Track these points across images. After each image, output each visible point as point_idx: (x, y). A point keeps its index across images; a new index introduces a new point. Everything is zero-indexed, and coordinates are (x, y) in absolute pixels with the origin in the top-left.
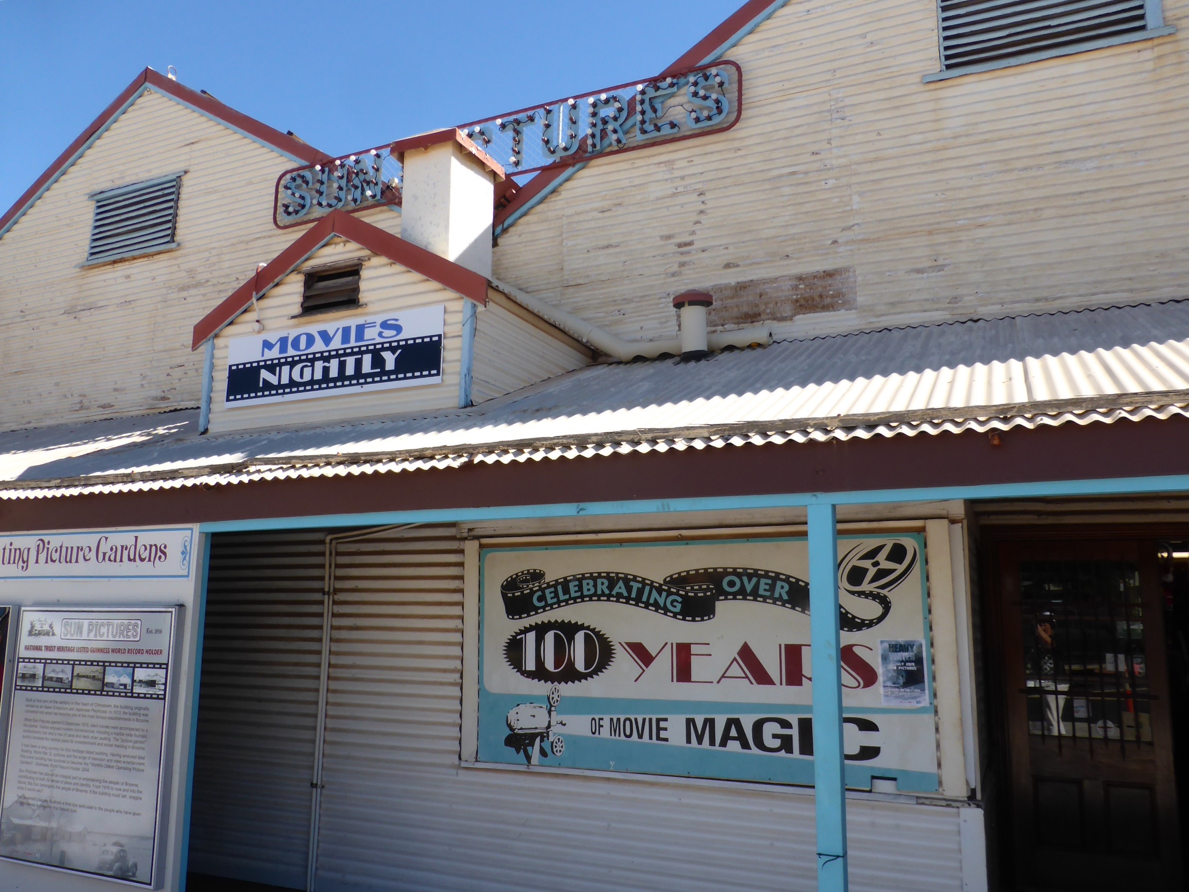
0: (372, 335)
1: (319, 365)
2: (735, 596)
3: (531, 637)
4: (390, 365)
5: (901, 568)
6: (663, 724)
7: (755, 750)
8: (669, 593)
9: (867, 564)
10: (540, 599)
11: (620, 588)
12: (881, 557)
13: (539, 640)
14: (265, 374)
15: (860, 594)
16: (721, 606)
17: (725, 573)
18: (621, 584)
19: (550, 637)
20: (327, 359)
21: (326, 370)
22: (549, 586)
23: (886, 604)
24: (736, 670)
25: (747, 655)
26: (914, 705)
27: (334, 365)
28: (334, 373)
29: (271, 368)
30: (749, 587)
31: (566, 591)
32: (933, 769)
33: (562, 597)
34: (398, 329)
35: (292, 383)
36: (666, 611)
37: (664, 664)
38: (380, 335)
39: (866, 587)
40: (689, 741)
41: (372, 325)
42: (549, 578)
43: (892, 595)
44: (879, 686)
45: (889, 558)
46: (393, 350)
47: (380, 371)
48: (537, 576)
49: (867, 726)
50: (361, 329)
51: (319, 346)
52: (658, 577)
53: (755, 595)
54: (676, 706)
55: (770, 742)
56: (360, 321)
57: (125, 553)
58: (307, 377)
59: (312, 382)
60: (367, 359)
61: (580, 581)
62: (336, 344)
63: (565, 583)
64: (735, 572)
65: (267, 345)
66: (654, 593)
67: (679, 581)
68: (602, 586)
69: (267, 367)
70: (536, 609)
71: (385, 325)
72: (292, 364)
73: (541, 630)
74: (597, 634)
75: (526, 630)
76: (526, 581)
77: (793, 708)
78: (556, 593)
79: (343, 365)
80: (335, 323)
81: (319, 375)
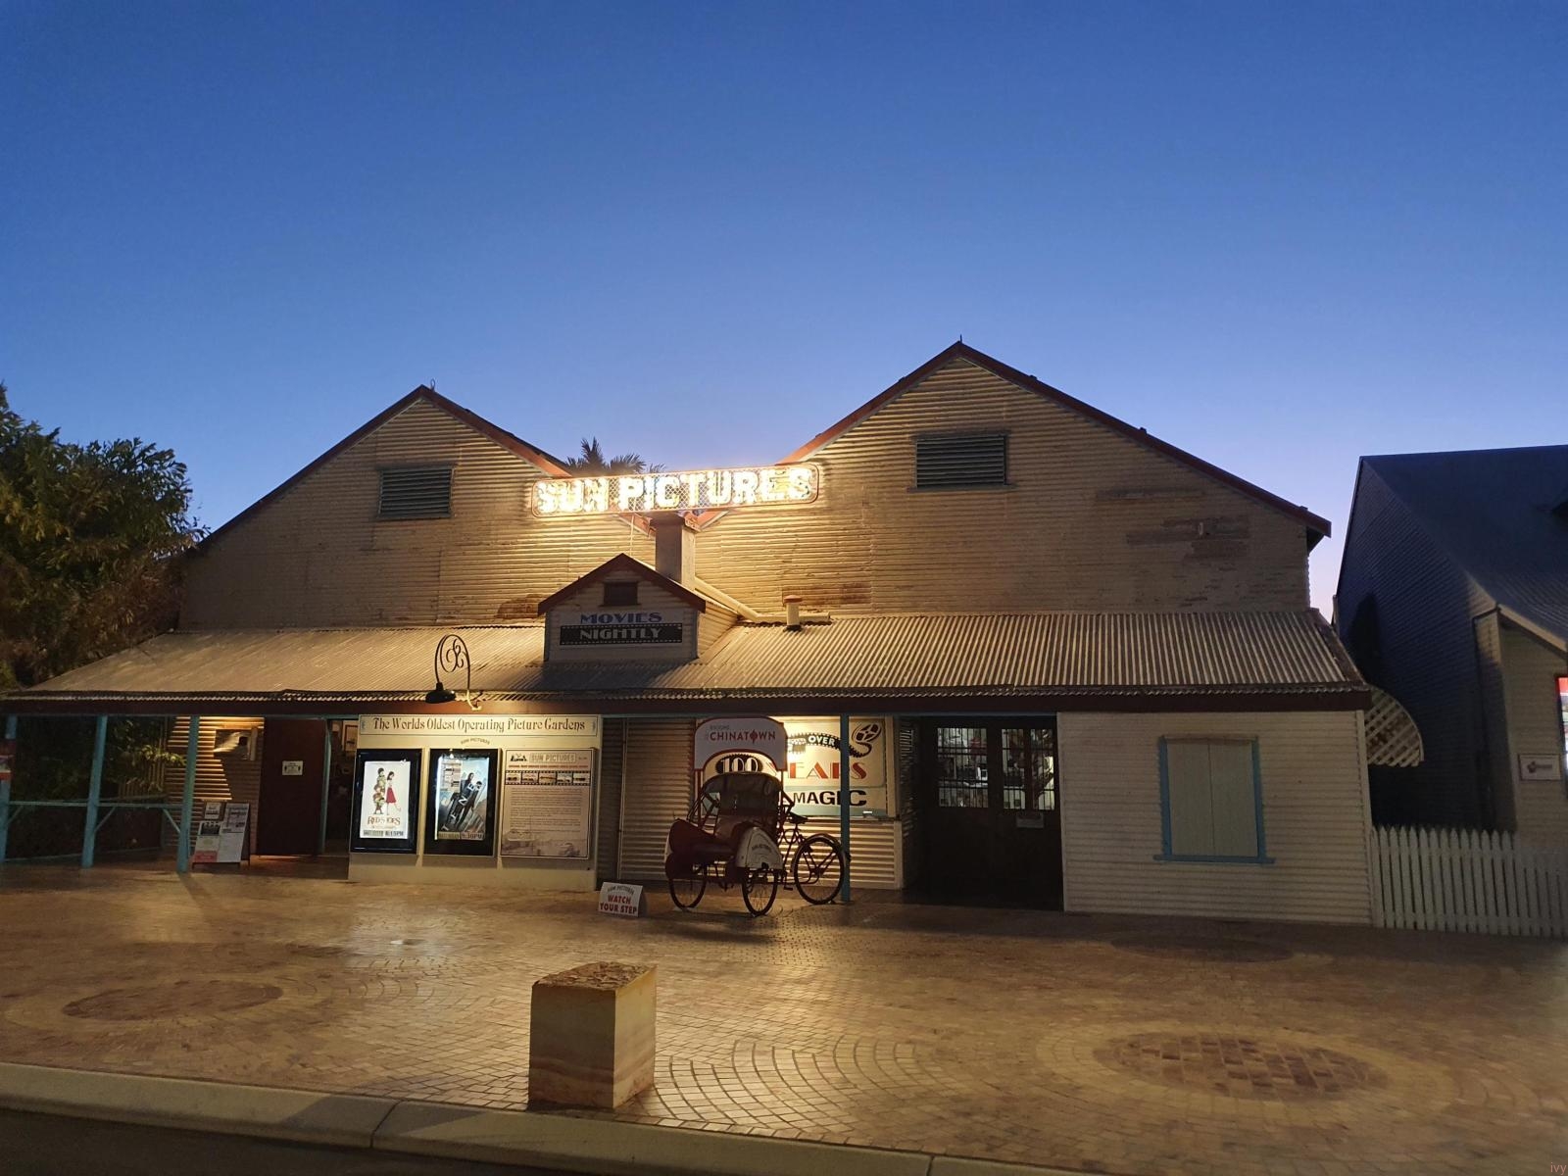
0: (645, 620)
1: (615, 631)
2: (814, 744)
3: (727, 761)
4: (656, 635)
5: (876, 734)
7: (820, 803)
9: (864, 732)
12: (869, 730)
13: (731, 762)
14: (583, 633)
15: (861, 744)
16: (808, 747)
17: (810, 735)
19: (736, 761)
20: (621, 629)
21: (620, 634)
23: (870, 747)
24: (813, 773)
27: (624, 632)
28: (624, 636)
29: (587, 630)
30: (820, 741)
32: (885, 807)
34: (660, 618)
35: (600, 639)
38: (650, 620)
39: (863, 741)
41: (646, 614)
43: (872, 744)
44: (867, 778)
45: (872, 730)
46: (657, 628)
47: (650, 638)
49: (862, 793)
50: (639, 616)
51: (614, 621)
53: (822, 744)
55: (826, 800)
56: (639, 612)
57: (561, 726)
58: (609, 636)
59: (612, 639)
60: (643, 631)
62: (625, 621)
64: (814, 735)
65: (583, 618)
69: (584, 629)
71: (652, 616)
72: (600, 630)
75: (725, 758)
79: (629, 633)
80: (624, 612)
81: (615, 636)
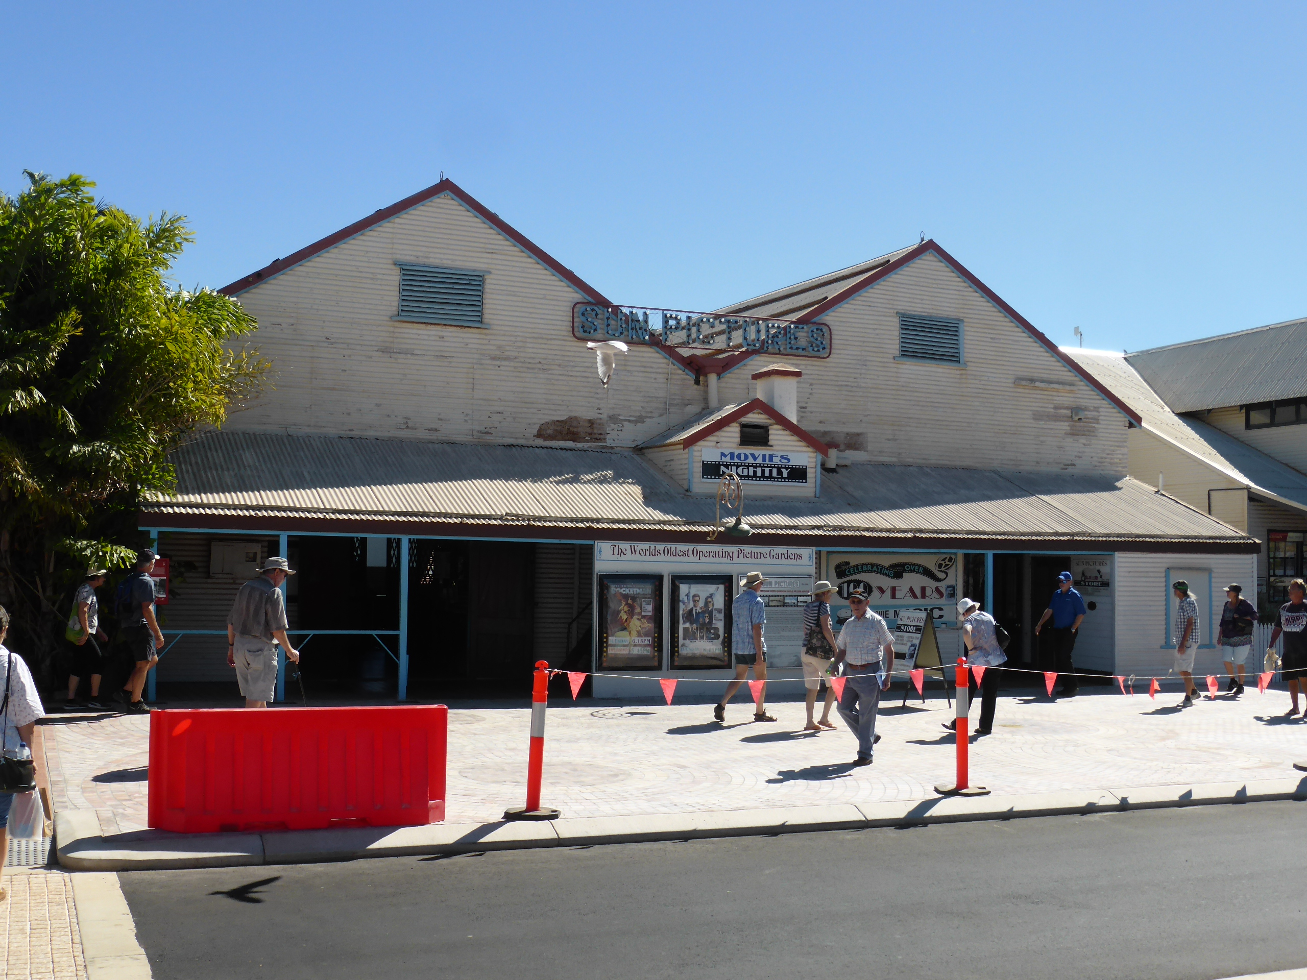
0: (776, 460)
1: (751, 469)
2: (908, 571)
3: (845, 585)
4: (785, 475)
5: (951, 564)
6: (887, 613)
8: (890, 570)
9: (943, 562)
10: (848, 572)
11: (875, 568)
12: (946, 560)
13: (848, 586)
14: (722, 468)
15: (941, 571)
16: (904, 574)
17: (906, 564)
18: (875, 567)
19: (852, 585)
20: (756, 467)
21: (755, 472)
22: (851, 567)
23: (947, 574)
24: (908, 595)
25: (911, 590)
26: (951, 603)
27: (759, 471)
28: (759, 474)
29: (727, 466)
30: (912, 569)
31: (858, 569)
32: (955, 620)
33: (856, 571)
34: (789, 460)
35: (737, 475)
36: (889, 576)
37: (888, 593)
38: (780, 461)
39: (943, 569)
40: (895, 617)
41: (777, 456)
42: (852, 564)
43: (948, 571)
44: (944, 598)
45: (948, 561)
46: (787, 469)
47: (780, 477)
48: (847, 563)
49: (941, 609)
50: (771, 457)
51: (750, 460)
52: (887, 564)
53: (914, 571)
54: (892, 607)
56: (771, 453)
57: (783, 556)
58: (745, 473)
59: (748, 476)
60: (775, 471)
61: (862, 565)
62: (759, 461)
63: (857, 566)
64: (909, 564)
65: (723, 454)
66: (885, 570)
67: (893, 566)
68: (869, 567)
69: (723, 465)
70: (847, 576)
71: (782, 457)
72: (738, 466)
73: (849, 582)
74: (868, 584)
75: (844, 583)
76: (843, 565)
77: (922, 605)
78: (854, 571)
79: (763, 472)
80: (759, 451)
81: (751, 474)
